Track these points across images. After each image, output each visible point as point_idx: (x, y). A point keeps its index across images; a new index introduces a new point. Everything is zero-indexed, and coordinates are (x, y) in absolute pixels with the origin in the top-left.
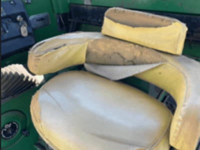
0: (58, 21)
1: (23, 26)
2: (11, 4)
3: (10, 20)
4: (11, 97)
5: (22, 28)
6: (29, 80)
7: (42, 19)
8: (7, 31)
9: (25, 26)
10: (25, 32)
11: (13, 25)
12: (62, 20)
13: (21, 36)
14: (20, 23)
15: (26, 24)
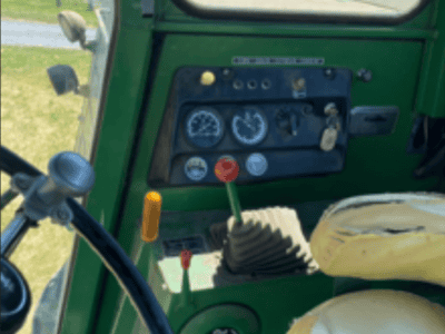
0: (414, 129)
1: (331, 127)
2: (326, 75)
3: (310, 108)
4: (249, 277)
5: (327, 132)
6: (299, 254)
7: (378, 119)
8: (295, 133)
9: (335, 128)
10: (329, 142)
11: (312, 121)
12: (426, 131)
13: (317, 148)
14: (328, 120)
15: (338, 124)
